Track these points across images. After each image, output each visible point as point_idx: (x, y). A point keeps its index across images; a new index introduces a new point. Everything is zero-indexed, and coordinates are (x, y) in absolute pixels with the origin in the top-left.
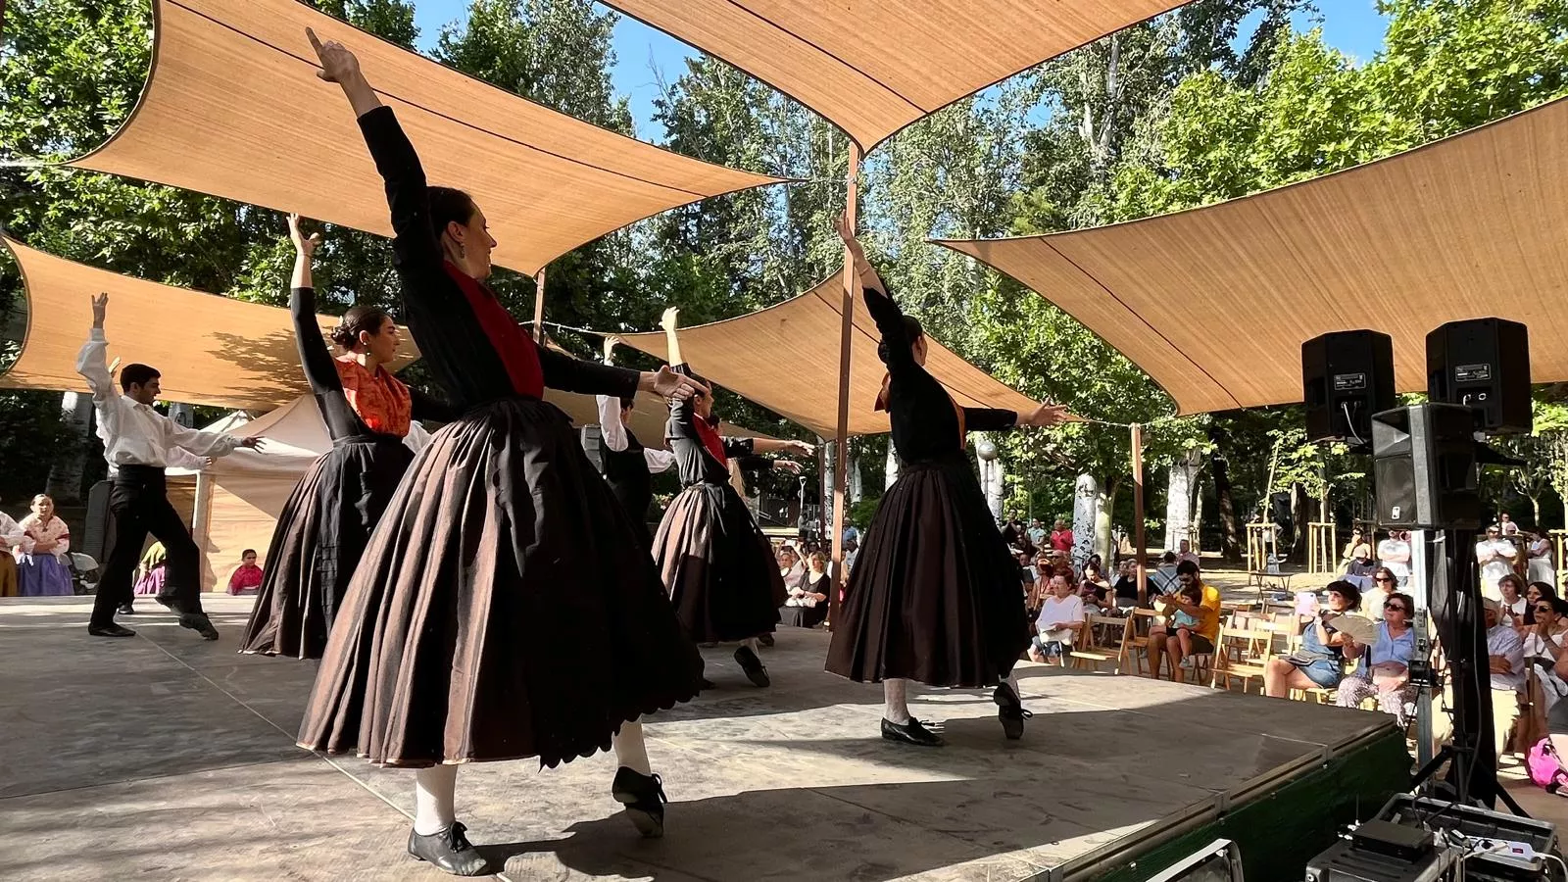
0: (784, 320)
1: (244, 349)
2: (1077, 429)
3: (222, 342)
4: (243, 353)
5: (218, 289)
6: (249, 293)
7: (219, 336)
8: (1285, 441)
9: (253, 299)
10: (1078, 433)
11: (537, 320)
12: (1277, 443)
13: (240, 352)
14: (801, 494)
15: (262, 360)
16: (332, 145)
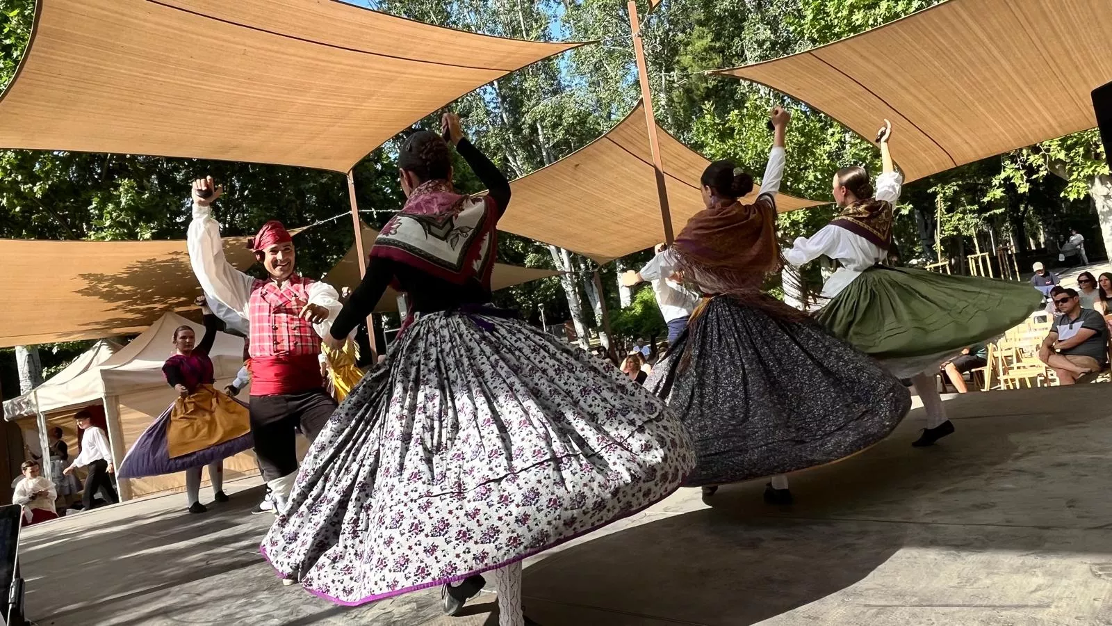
0: (577, 165)
1: (106, 284)
3: (87, 282)
4: (105, 287)
5: (79, 236)
6: (104, 234)
7: (83, 276)
8: (944, 194)
9: (108, 239)
10: (802, 218)
11: (354, 211)
12: (938, 197)
13: (96, 286)
14: (542, 318)
15: (121, 290)
16: (192, 83)
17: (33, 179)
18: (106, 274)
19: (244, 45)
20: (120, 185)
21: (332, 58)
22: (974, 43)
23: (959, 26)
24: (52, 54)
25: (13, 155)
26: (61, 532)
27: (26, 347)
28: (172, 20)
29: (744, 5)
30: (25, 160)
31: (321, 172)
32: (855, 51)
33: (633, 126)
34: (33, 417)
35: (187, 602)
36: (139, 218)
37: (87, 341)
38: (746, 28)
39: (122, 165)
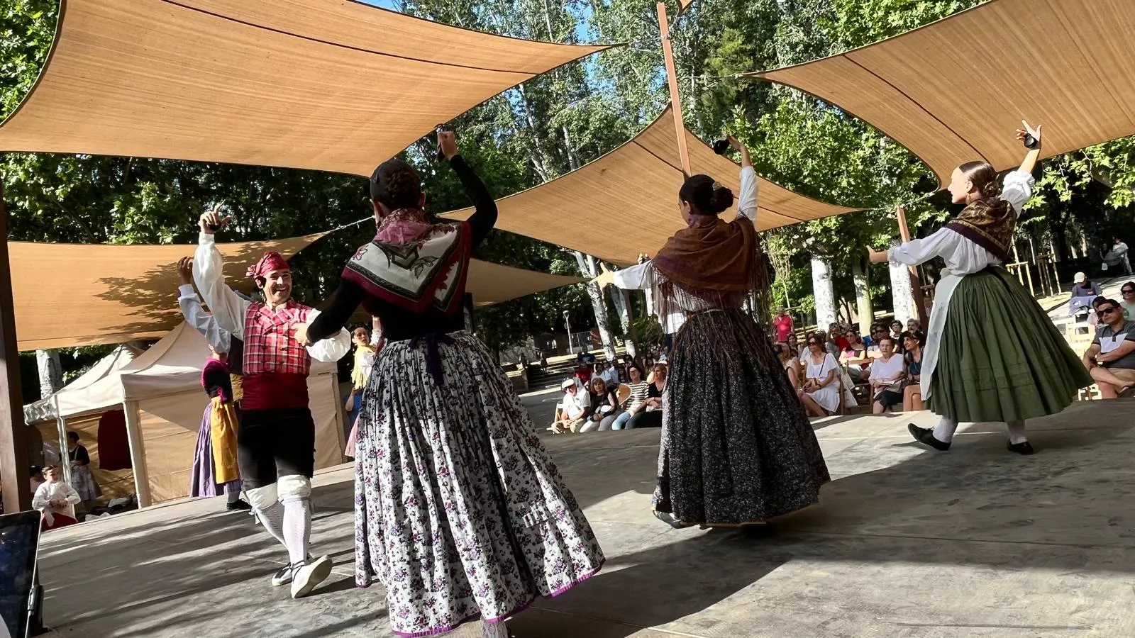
0: (604, 170)
1: (126, 288)
2: (834, 221)
3: (107, 286)
4: (126, 291)
5: (101, 240)
6: (125, 238)
7: (105, 280)
9: (131, 242)
10: (835, 225)
13: (118, 291)
14: (567, 326)
15: (142, 294)
16: (215, 86)
17: (55, 182)
18: (127, 278)
19: (267, 48)
20: (142, 188)
21: (356, 61)
22: (1014, 45)
23: (1000, 29)
24: (77, 57)
25: (35, 158)
26: (80, 537)
27: (48, 351)
28: (194, 22)
29: (776, 6)
30: (47, 163)
31: (344, 176)
32: (891, 54)
33: (661, 130)
34: (53, 421)
35: (204, 610)
36: (161, 222)
37: (108, 346)
38: (778, 30)
39: (144, 169)
